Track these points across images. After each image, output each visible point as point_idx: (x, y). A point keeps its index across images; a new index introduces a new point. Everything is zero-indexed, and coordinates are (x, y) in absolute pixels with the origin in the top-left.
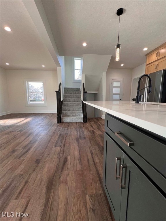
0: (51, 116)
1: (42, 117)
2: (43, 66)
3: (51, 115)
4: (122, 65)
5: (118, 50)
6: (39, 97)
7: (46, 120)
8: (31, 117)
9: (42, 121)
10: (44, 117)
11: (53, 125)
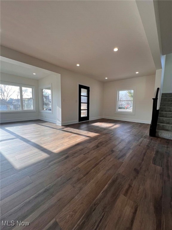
0: (140, 126)
1: (129, 126)
2: (137, 73)
3: (139, 124)
6: (122, 105)
7: (134, 129)
8: (119, 124)
9: (131, 129)
10: (132, 125)
11: (145, 137)
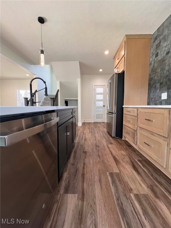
2: (28, 75)
4: (101, 70)
5: (42, 56)
